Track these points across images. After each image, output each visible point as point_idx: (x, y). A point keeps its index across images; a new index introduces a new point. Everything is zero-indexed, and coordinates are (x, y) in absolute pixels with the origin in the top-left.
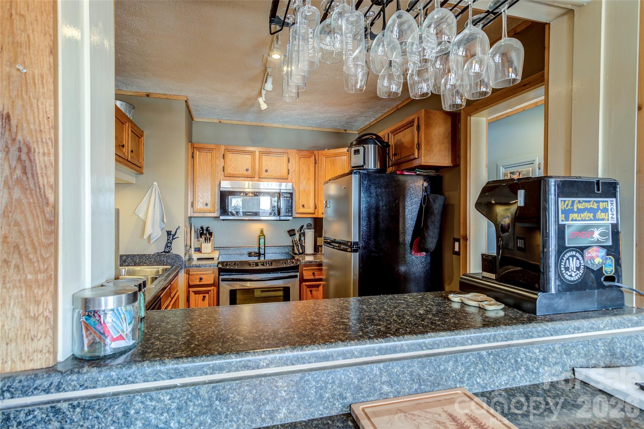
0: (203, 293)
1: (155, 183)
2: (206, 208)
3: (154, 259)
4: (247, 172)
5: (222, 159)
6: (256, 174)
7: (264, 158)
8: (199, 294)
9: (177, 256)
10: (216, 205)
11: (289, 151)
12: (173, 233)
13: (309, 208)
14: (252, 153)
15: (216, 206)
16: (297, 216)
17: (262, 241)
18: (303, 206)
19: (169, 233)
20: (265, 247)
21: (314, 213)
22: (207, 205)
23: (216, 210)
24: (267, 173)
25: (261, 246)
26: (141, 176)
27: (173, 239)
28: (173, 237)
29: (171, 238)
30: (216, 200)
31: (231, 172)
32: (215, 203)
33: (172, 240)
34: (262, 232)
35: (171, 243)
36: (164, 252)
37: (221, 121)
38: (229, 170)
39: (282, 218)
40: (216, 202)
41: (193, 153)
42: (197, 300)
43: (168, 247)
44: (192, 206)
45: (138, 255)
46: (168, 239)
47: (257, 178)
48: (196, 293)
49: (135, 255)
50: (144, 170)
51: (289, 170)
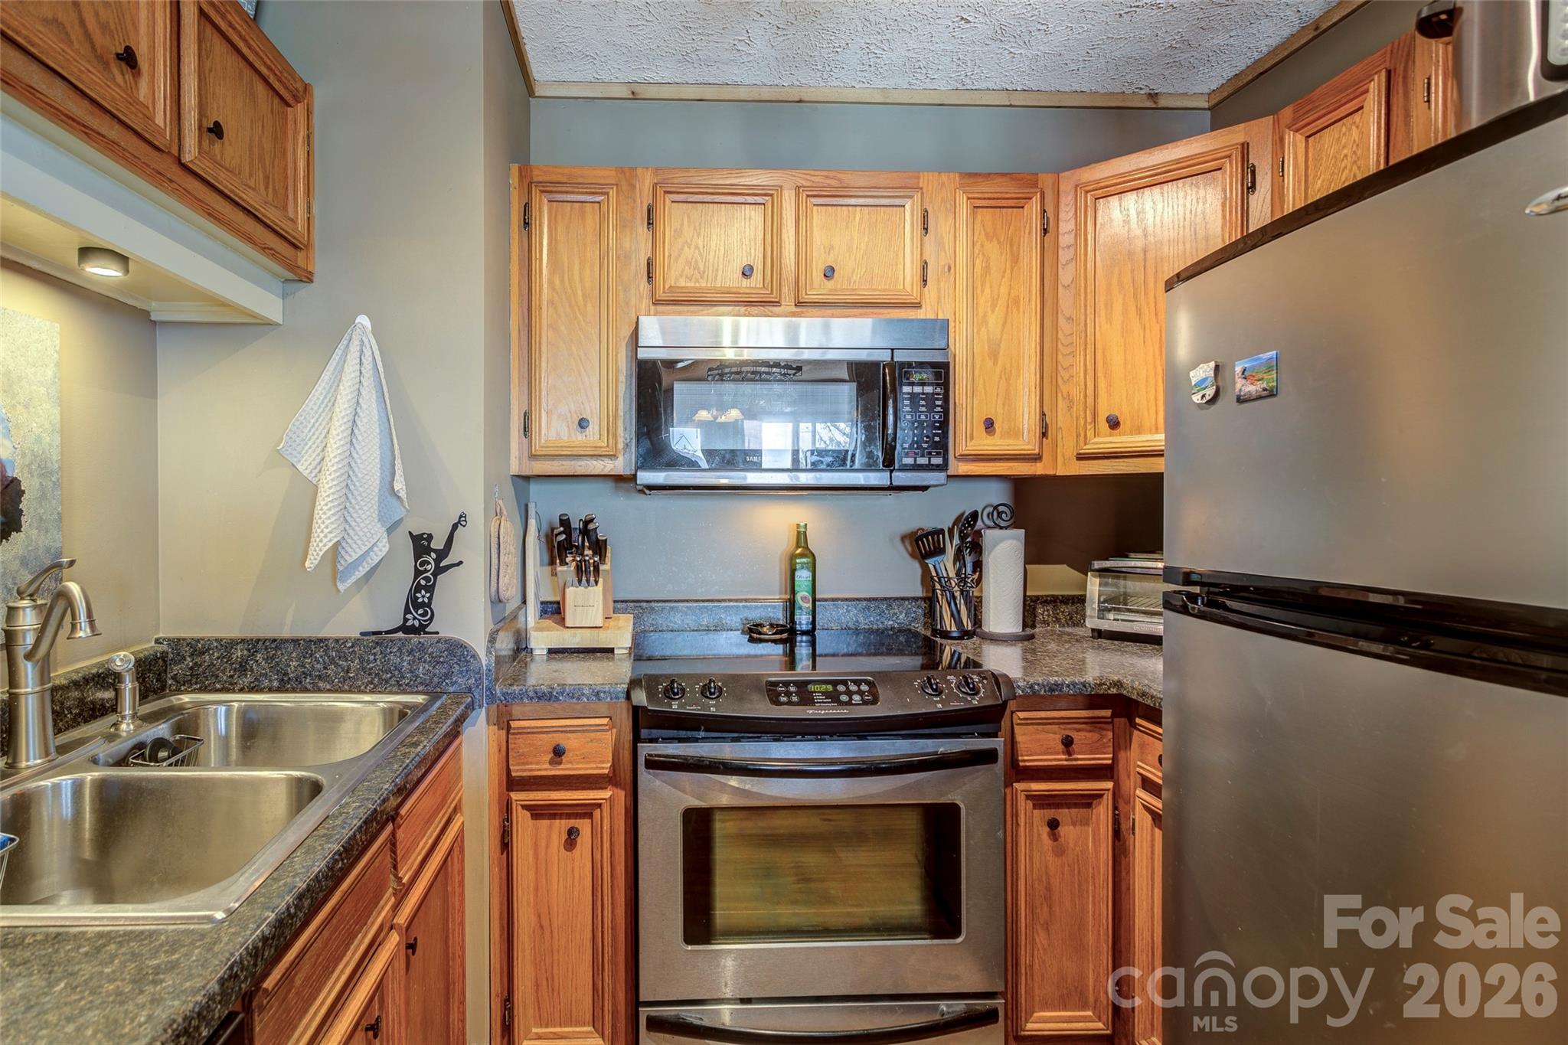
0: (569, 816)
1: (363, 320)
2: (579, 438)
3: (361, 659)
4: (745, 282)
5: (642, 230)
6: (785, 290)
7: (819, 217)
8: (553, 817)
9: (457, 650)
10: (620, 422)
11: (928, 180)
12: (438, 544)
13: (1014, 433)
14: (766, 197)
15: (621, 431)
16: (964, 468)
17: (803, 576)
18: (989, 425)
19: (421, 544)
20: (814, 600)
21: (1037, 458)
22: (583, 424)
23: (621, 446)
24: (830, 284)
25: (798, 597)
26: (304, 291)
27: (439, 570)
28: (438, 561)
29: (431, 567)
30: (621, 406)
31: (682, 283)
32: (616, 416)
33: (435, 575)
34: (801, 537)
35: (430, 589)
36: (404, 628)
37: (638, 89)
38: (675, 275)
39: (901, 478)
40: (621, 413)
41: (527, 208)
42: (543, 843)
43: (417, 606)
44: (526, 430)
45: (295, 641)
46: (418, 573)
47: (788, 304)
48: (538, 812)
49: (285, 641)
50: (319, 264)
51: (925, 266)
